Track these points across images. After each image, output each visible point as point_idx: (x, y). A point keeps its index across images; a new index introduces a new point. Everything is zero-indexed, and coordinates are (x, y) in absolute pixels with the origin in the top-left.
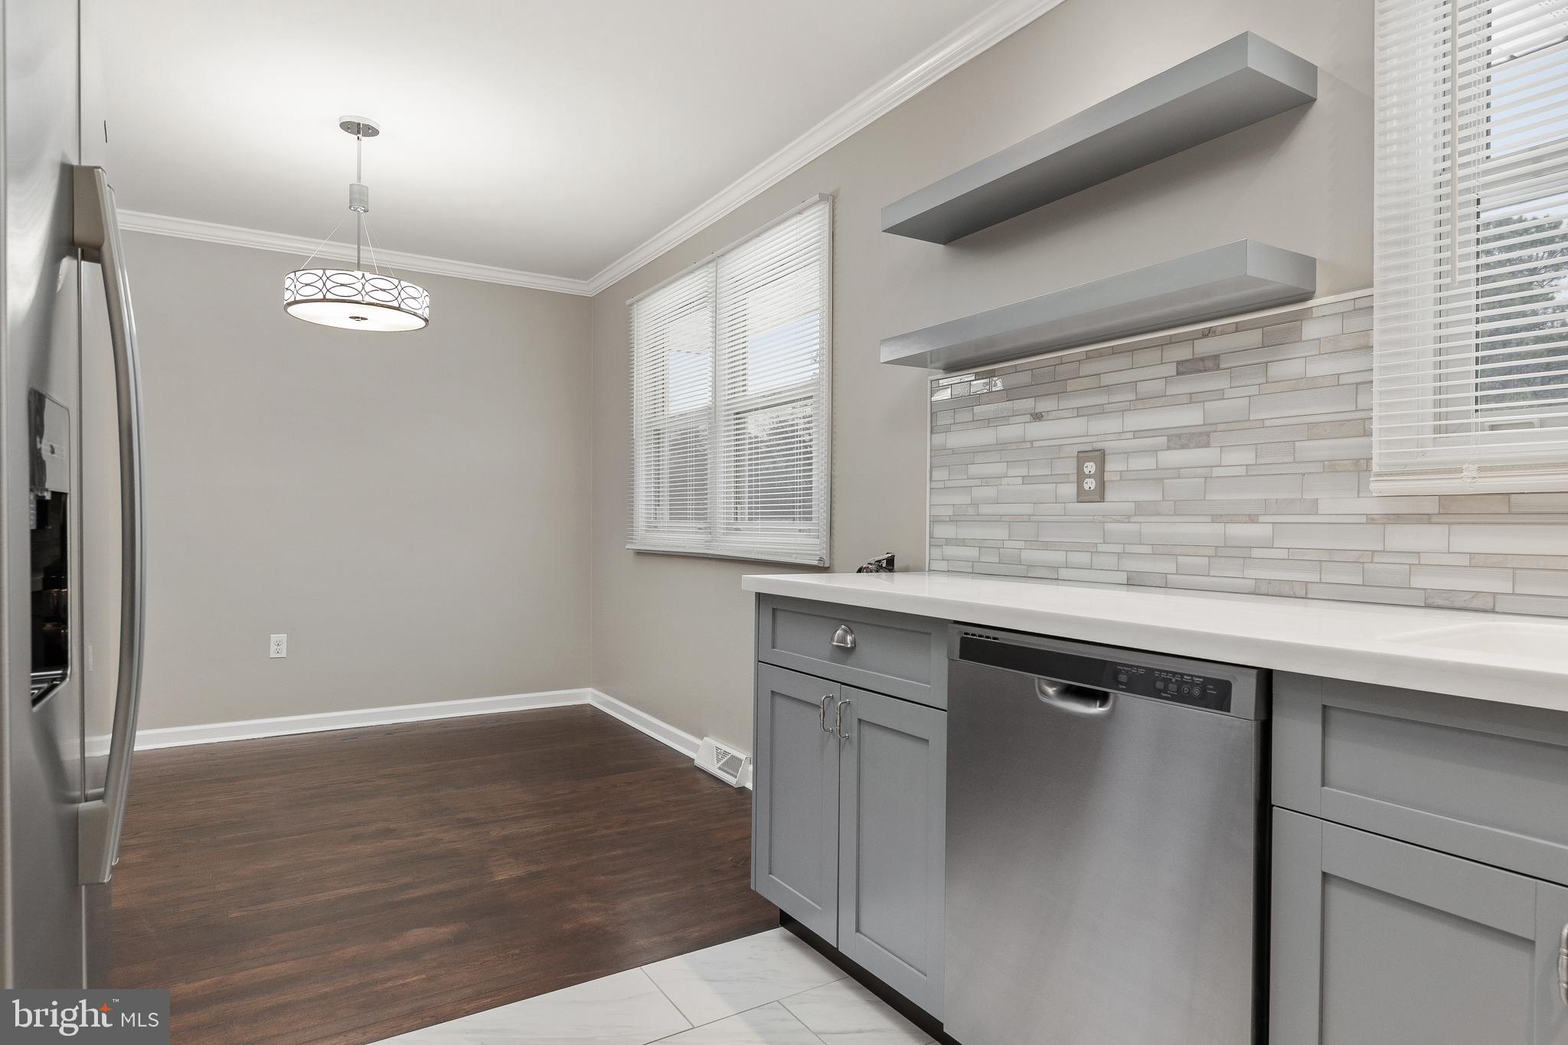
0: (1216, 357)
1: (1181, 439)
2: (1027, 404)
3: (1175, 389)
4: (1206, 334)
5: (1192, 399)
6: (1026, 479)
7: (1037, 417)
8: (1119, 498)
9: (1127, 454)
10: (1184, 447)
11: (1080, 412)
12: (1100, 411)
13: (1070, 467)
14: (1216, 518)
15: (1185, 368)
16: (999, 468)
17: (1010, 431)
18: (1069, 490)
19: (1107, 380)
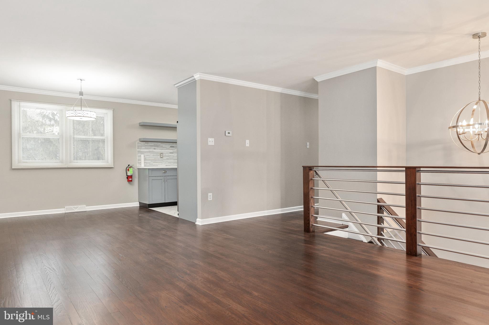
0: (174, 146)
1: (171, 153)
2: (154, 147)
3: (170, 148)
4: (173, 144)
5: (172, 149)
6: (153, 156)
7: (155, 149)
8: (164, 158)
9: (166, 154)
10: (171, 154)
11: (160, 149)
12: (162, 149)
13: (159, 155)
14: (174, 160)
15: (171, 147)
16: (149, 154)
17: (151, 150)
18: (159, 157)
19: (163, 146)
